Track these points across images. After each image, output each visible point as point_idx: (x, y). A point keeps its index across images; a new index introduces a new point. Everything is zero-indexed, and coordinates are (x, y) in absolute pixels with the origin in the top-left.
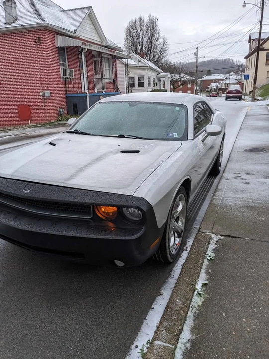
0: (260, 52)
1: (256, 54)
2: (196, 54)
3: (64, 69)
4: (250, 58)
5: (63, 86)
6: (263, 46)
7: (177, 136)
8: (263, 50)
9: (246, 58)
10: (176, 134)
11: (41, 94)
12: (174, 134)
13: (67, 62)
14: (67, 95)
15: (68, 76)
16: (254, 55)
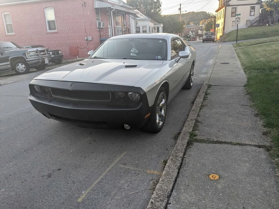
0: (227, 7)
1: (224, 8)
2: (180, 9)
3: (99, 22)
4: (220, 11)
5: (99, 33)
6: (229, 3)
7: (160, 58)
8: (229, 5)
9: (217, 11)
10: (160, 57)
11: (86, 39)
12: (158, 57)
13: (100, 18)
14: (101, 39)
15: (101, 27)
16: (223, 9)
